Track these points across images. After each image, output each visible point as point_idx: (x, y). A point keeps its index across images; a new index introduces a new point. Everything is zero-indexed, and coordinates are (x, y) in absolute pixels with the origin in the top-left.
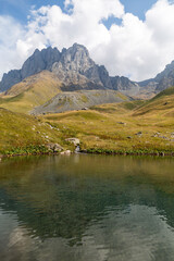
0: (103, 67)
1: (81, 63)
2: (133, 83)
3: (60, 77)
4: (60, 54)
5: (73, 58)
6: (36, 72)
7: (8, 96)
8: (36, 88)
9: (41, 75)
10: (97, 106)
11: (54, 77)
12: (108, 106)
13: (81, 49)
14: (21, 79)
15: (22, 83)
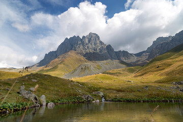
0: (110, 45)
1: (95, 44)
2: (131, 54)
4: (81, 40)
5: (89, 41)
6: (66, 52)
7: (48, 68)
8: (66, 62)
9: (69, 53)
10: (108, 71)
11: (77, 54)
12: (115, 71)
13: (94, 36)
14: (56, 56)
15: (57, 59)
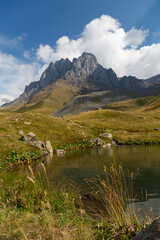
0: (111, 69)
1: (91, 69)
3: (73, 83)
4: (72, 64)
5: (83, 65)
6: (52, 81)
7: (30, 105)
8: (53, 95)
9: (57, 83)
11: (68, 83)
13: (89, 57)
14: (40, 89)
15: (41, 92)
